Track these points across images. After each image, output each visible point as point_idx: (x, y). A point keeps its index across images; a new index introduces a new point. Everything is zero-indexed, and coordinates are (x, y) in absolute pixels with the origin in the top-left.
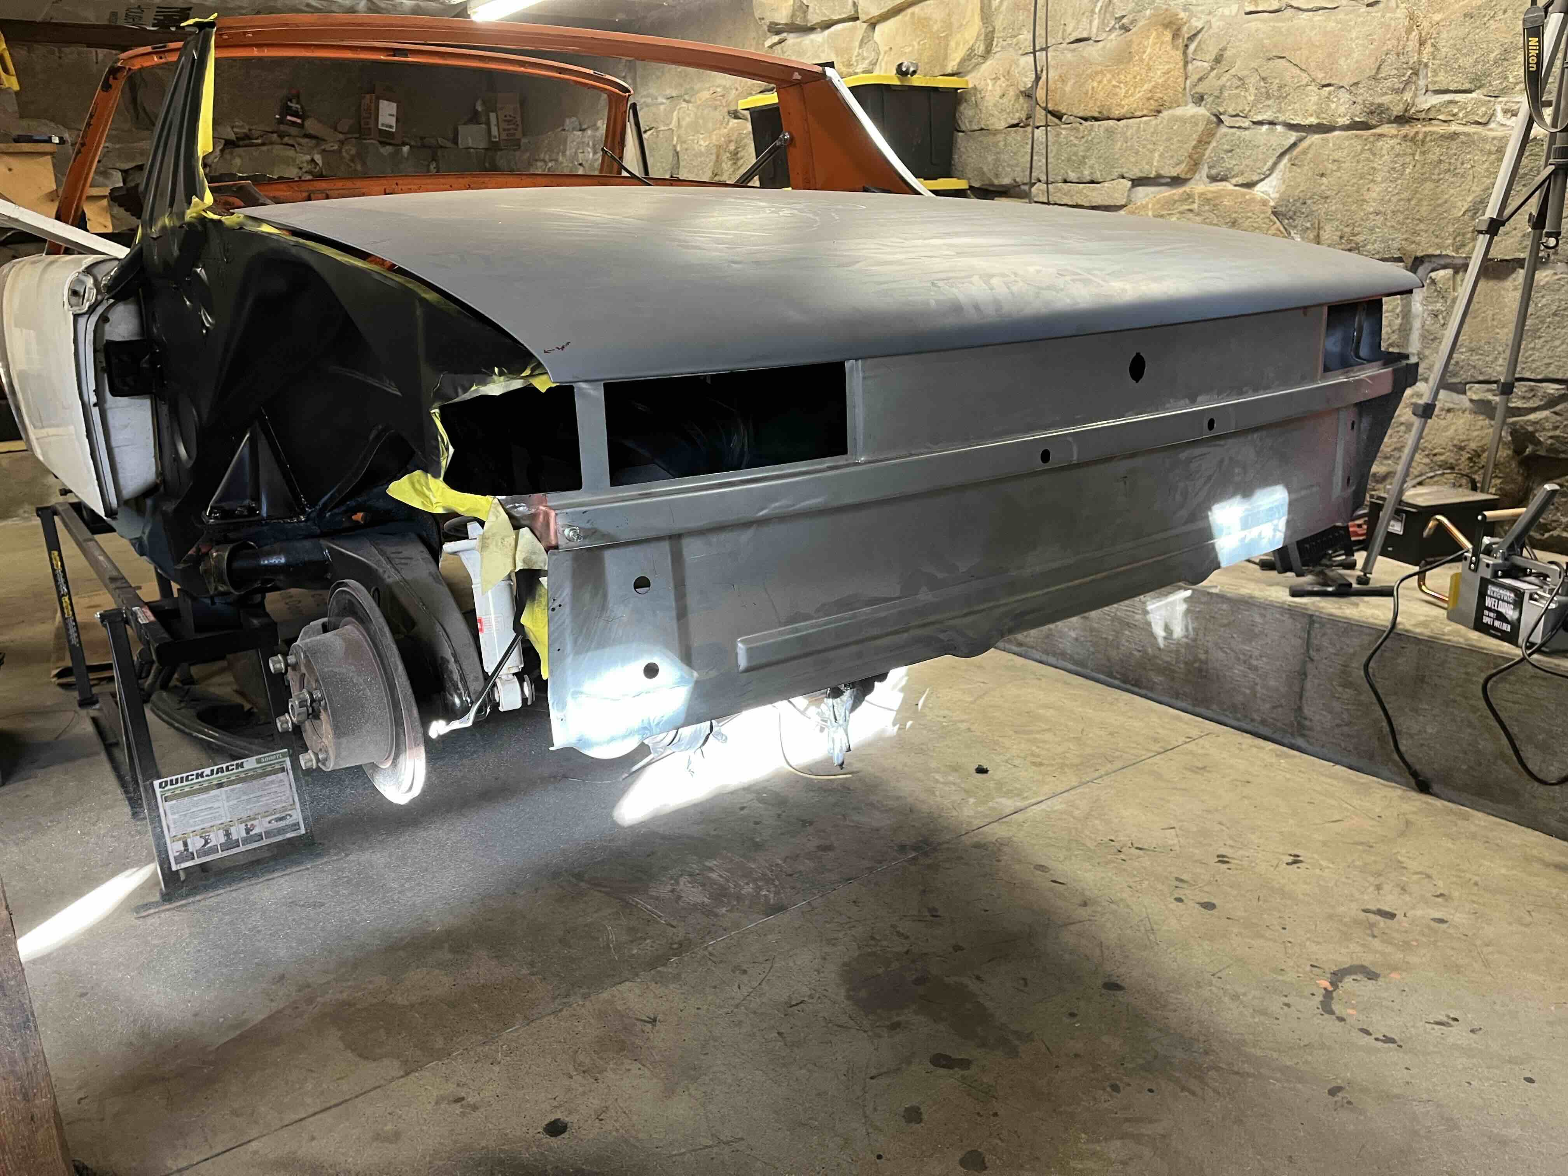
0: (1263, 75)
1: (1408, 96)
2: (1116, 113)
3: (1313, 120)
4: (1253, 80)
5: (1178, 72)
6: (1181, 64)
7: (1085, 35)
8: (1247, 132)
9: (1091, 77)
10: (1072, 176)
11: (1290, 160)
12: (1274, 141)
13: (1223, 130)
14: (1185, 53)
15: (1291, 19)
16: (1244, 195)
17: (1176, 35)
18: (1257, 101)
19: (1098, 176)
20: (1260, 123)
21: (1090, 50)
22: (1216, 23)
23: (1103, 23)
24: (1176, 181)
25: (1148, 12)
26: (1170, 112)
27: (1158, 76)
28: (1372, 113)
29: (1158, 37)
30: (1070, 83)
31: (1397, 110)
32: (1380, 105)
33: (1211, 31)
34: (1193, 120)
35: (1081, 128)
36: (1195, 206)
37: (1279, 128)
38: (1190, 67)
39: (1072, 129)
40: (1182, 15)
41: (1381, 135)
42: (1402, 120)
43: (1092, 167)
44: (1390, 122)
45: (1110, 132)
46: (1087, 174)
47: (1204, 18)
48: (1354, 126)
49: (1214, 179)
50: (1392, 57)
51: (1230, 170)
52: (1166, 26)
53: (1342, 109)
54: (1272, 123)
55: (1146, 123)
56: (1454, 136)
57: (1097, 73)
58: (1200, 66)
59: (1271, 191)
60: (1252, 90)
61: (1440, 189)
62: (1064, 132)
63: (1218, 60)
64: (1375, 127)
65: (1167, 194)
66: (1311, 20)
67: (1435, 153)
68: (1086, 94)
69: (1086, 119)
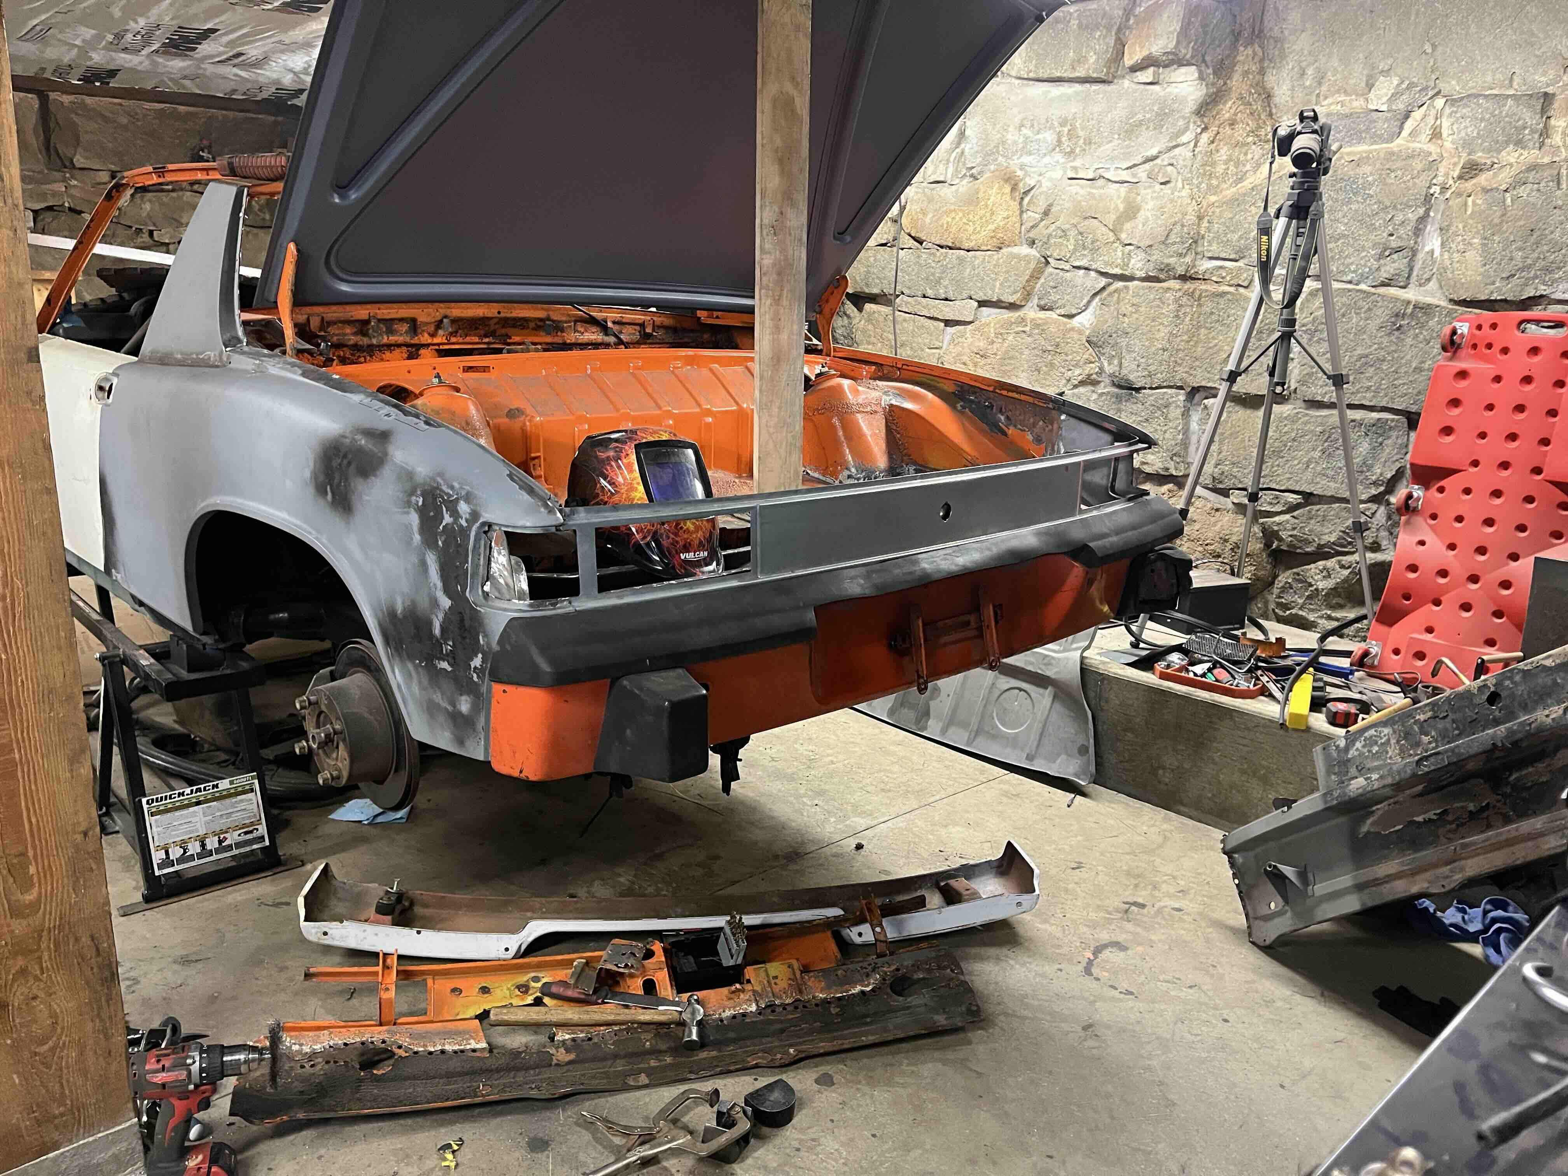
0: (1081, 230)
1: (1188, 259)
2: (966, 245)
3: (1117, 271)
4: (1072, 233)
5: (1015, 219)
6: (1018, 212)
7: (942, 179)
8: (1068, 274)
9: (948, 213)
10: (930, 293)
11: (1101, 300)
12: (1089, 284)
13: (1050, 270)
14: (1021, 204)
15: (1103, 187)
16: (1065, 324)
17: (1014, 189)
18: (1075, 250)
19: (951, 296)
20: (1079, 268)
21: (944, 191)
22: (1046, 184)
23: (956, 170)
24: (1013, 307)
25: (992, 167)
26: (1009, 249)
27: (999, 220)
28: (1162, 270)
29: (1000, 188)
30: (930, 215)
31: (1181, 270)
32: (1168, 265)
33: (1041, 190)
34: (1027, 258)
35: (938, 254)
36: (1027, 329)
37: (1093, 274)
38: (1025, 216)
39: (931, 254)
40: (1020, 173)
41: (1169, 289)
42: (1184, 278)
43: (946, 287)
44: (1175, 278)
45: (961, 260)
46: (942, 293)
47: (1037, 178)
48: (1148, 279)
49: (1043, 308)
50: (1178, 227)
51: (1055, 302)
52: (1007, 181)
53: (1139, 265)
54: (1086, 269)
55: (990, 256)
56: (1223, 294)
57: (951, 211)
58: (1032, 216)
59: (1085, 323)
60: (1072, 241)
61: (1211, 336)
62: (924, 256)
63: (1046, 213)
64: (1164, 281)
65: (1006, 316)
66: (1117, 190)
67: (1208, 306)
68: (942, 226)
69: (942, 247)
